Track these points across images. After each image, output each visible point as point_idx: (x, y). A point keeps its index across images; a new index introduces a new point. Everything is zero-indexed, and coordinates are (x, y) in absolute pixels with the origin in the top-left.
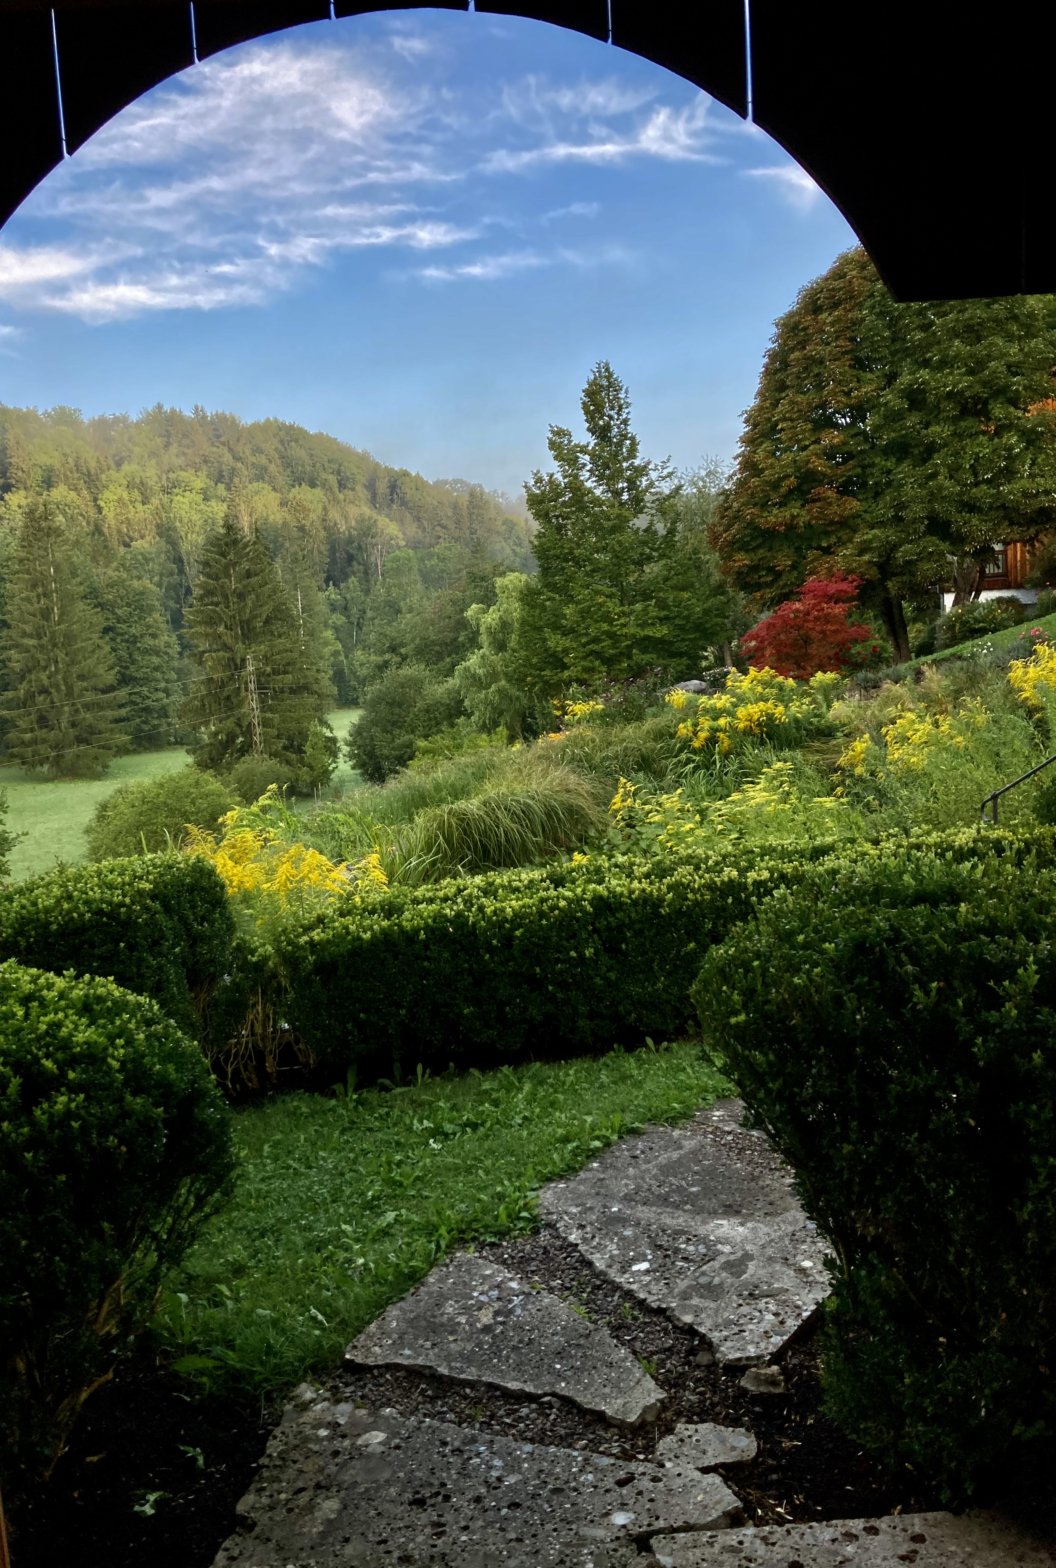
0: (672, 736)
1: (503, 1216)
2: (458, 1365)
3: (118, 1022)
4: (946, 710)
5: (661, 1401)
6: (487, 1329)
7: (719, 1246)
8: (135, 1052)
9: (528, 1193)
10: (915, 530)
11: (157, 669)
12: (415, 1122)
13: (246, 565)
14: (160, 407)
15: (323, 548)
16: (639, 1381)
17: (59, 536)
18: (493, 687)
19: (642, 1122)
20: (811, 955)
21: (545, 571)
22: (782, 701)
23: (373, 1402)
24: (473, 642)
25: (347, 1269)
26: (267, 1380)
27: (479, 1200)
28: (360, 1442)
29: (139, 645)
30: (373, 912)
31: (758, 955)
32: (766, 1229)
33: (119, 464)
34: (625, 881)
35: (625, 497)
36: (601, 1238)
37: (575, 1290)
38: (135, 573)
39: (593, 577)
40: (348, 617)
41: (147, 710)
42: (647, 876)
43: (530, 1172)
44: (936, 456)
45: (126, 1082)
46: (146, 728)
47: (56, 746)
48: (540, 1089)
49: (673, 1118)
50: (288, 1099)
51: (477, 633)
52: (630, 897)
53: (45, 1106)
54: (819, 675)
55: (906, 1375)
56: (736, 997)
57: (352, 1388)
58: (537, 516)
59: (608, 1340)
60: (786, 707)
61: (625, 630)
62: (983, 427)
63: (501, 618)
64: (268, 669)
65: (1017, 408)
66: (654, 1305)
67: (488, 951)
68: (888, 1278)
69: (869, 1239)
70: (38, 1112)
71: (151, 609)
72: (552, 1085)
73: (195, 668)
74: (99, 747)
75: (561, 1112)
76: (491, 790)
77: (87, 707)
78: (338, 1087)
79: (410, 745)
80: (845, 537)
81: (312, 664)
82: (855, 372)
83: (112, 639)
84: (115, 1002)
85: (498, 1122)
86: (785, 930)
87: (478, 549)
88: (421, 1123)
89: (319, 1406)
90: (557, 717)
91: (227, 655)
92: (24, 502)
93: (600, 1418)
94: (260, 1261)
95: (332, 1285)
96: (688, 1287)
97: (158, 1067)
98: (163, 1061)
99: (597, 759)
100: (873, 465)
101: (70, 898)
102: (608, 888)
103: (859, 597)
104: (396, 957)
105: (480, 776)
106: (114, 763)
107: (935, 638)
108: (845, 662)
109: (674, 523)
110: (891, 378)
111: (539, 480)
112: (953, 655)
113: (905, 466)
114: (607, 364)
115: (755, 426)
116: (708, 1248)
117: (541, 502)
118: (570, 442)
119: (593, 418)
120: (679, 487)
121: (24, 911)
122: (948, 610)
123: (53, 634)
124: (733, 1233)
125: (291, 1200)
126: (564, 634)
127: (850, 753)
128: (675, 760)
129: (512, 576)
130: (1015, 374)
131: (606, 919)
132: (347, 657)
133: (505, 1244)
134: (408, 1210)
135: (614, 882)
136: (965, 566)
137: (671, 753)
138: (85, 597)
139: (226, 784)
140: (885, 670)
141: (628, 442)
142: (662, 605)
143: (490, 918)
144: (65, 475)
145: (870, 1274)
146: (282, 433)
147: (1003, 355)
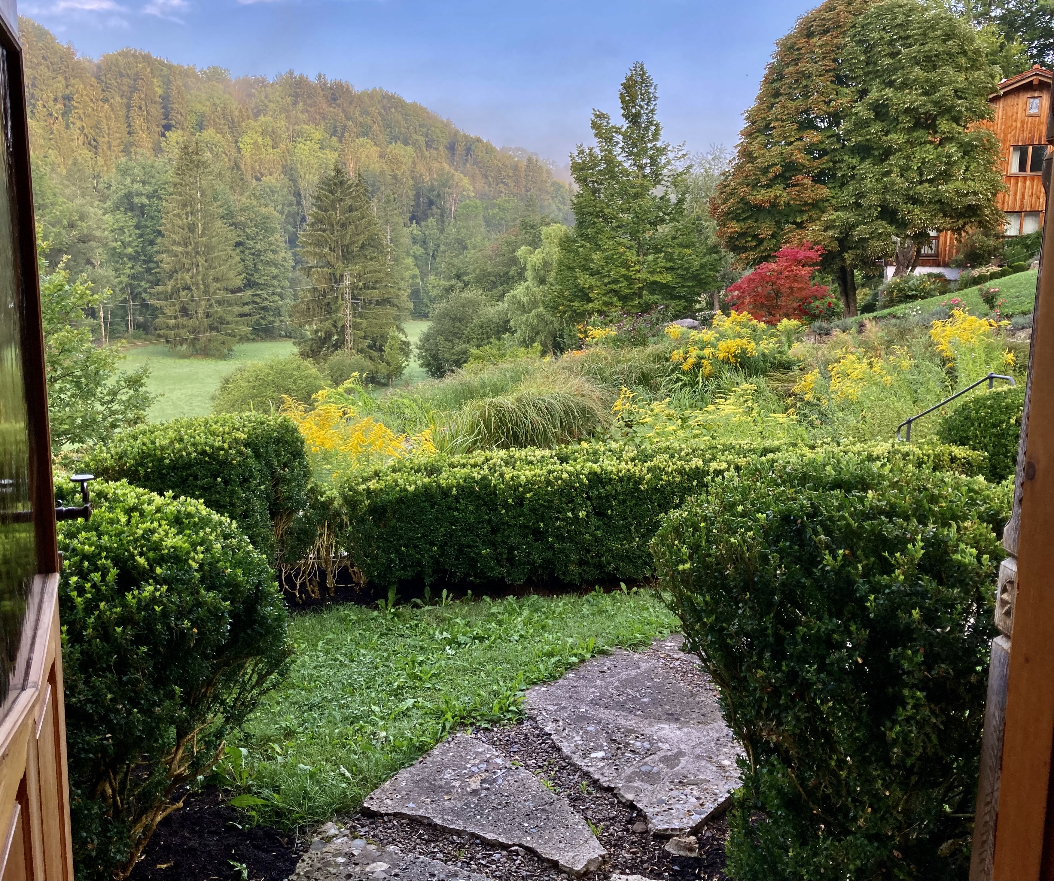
0: (667, 360)
1: (496, 708)
2: (450, 818)
3: (201, 534)
4: (880, 355)
5: (603, 857)
6: (475, 792)
7: (660, 744)
8: (212, 558)
9: (517, 693)
10: (870, 214)
11: (274, 278)
12: (437, 633)
13: (349, 202)
14: (291, 73)
15: (410, 194)
16: (587, 840)
17: (206, 168)
18: (534, 312)
19: (611, 646)
20: (747, 522)
21: (581, 224)
22: (754, 340)
23: (381, 841)
24: (521, 276)
25: (371, 740)
26: (302, 818)
27: (479, 695)
28: (368, 869)
29: (262, 258)
30: (418, 471)
31: (705, 519)
32: (697, 734)
33: (256, 115)
34: (615, 462)
35: (648, 170)
36: (569, 731)
37: (545, 768)
38: (263, 201)
39: (617, 232)
40: (426, 249)
41: (265, 309)
42: (633, 460)
43: (521, 677)
44: (891, 158)
45: (202, 580)
46: (263, 322)
47: (194, 331)
48: (535, 615)
49: (634, 645)
50: (341, 608)
51: (524, 269)
52: (617, 475)
53: (136, 592)
54: (785, 321)
55: (791, 850)
56: (684, 549)
57: (367, 829)
58: (578, 180)
59: (567, 808)
60: (757, 344)
61: (639, 275)
62: (930, 138)
63: (543, 258)
64: (361, 285)
65: (959, 125)
66: (605, 785)
67: (504, 507)
68: (783, 775)
69: (772, 745)
70: (129, 597)
71: (273, 231)
72: (545, 613)
73: (304, 279)
74: (226, 334)
75: (549, 633)
76: (524, 390)
77: (219, 302)
78: (381, 602)
79: (465, 352)
80: (815, 216)
81: (395, 283)
82: (835, 87)
83: (242, 252)
84: (201, 519)
85: (500, 638)
86: (729, 502)
87: (530, 204)
88: (441, 633)
89: (339, 841)
90: (581, 339)
91: (329, 271)
92: (181, 140)
93: (555, 865)
94: (307, 728)
95: (359, 751)
96: (632, 773)
97: (229, 570)
98: (233, 566)
99: (607, 374)
100: (842, 161)
101: (181, 440)
102: (601, 467)
103: (822, 263)
104: (432, 507)
105: (516, 379)
106: (236, 348)
107: (877, 301)
108: (806, 313)
109: (683, 194)
110: (863, 93)
111: (582, 152)
112: (889, 314)
113: (867, 164)
114: (642, 65)
115: (754, 123)
116: (651, 744)
117: (582, 169)
118: (608, 123)
119: (627, 107)
120: (690, 167)
121: (145, 448)
122: (889, 279)
123: (196, 244)
124: (672, 735)
125: (335, 684)
126: (591, 275)
127: (803, 383)
128: (668, 378)
129: (554, 226)
130: (960, 98)
131: (598, 490)
132: (422, 280)
133: (495, 729)
134: (424, 698)
135: (606, 462)
136: (906, 246)
137: (664, 372)
138: (223, 217)
139: (321, 370)
140: (836, 321)
141: (654, 128)
142: (669, 257)
143: (508, 483)
144: (214, 121)
145: (770, 773)
146: (385, 101)
147: (951, 82)
